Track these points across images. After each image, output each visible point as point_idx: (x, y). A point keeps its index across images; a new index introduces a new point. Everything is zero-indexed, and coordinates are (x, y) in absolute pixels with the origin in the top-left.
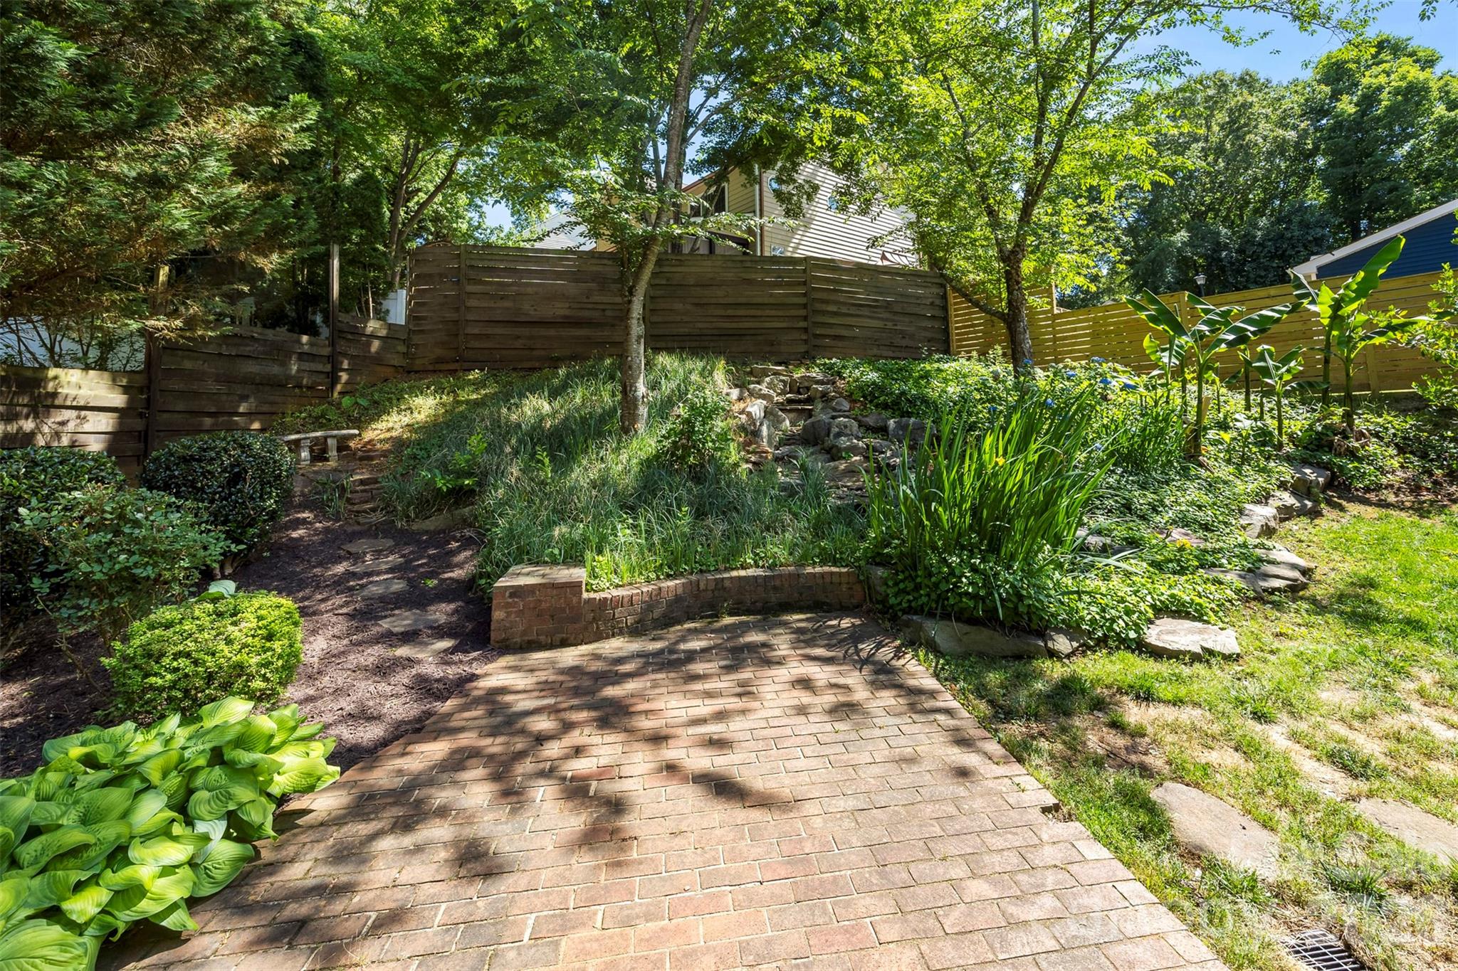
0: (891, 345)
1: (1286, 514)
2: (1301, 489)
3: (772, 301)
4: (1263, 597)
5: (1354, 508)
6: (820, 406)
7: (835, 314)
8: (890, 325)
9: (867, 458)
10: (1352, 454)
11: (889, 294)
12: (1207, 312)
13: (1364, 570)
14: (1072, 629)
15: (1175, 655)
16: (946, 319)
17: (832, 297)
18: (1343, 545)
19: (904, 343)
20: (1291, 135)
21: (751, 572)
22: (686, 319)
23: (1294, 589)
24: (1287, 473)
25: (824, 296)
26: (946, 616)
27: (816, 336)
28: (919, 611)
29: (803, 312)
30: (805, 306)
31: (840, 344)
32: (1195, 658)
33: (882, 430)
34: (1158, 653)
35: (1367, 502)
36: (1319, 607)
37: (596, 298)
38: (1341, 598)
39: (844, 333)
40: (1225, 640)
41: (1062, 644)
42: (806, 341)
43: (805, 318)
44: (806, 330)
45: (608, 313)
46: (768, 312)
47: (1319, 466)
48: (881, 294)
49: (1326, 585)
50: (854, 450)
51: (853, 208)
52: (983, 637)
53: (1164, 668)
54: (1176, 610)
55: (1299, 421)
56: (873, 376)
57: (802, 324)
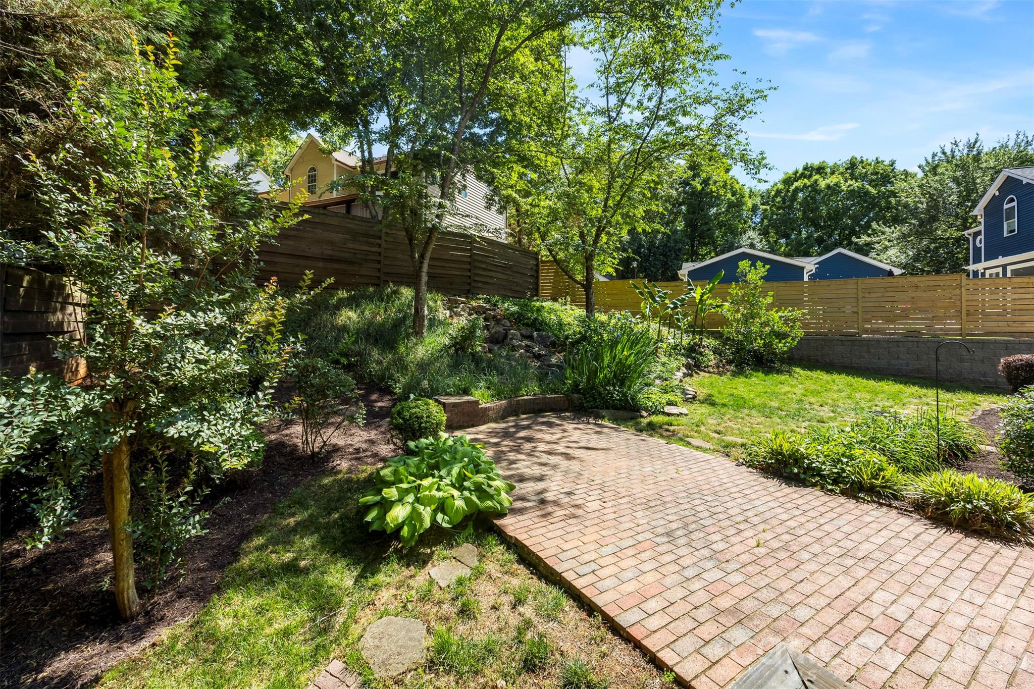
0: (511, 290)
1: (685, 375)
2: (688, 366)
3: (452, 258)
4: (687, 400)
5: (702, 374)
6: (493, 323)
7: (485, 269)
8: (511, 278)
9: (527, 351)
10: (701, 354)
11: (511, 261)
12: (659, 292)
13: (709, 392)
14: (646, 410)
15: (673, 415)
16: (537, 278)
17: (484, 259)
18: (702, 385)
19: (518, 288)
20: (674, 193)
21: (526, 397)
22: (404, 264)
23: (694, 398)
24: (684, 360)
25: (480, 258)
26: (607, 408)
27: (475, 281)
28: (597, 407)
29: (468, 267)
30: (470, 263)
31: (486, 287)
32: (678, 415)
33: (530, 337)
34: (669, 415)
35: (705, 371)
36: (702, 402)
37: (350, 246)
38: (706, 400)
39: (489, 280)
40: (684, 410)
41: (644, 414)
42: (469, 284)
43: (470, 270)
44: (470, 277)
45: (358, 256)
46: (450, 265)
47: (693, 358)
48: (506, 260)
49: (701, 397)
50: (520, 347)
51: (494, 208)
52: (621, 413)
53: (673, 418)
54: (670, 403)
55: (686, 340)
56: (515, 309)
57: (468, 274)
